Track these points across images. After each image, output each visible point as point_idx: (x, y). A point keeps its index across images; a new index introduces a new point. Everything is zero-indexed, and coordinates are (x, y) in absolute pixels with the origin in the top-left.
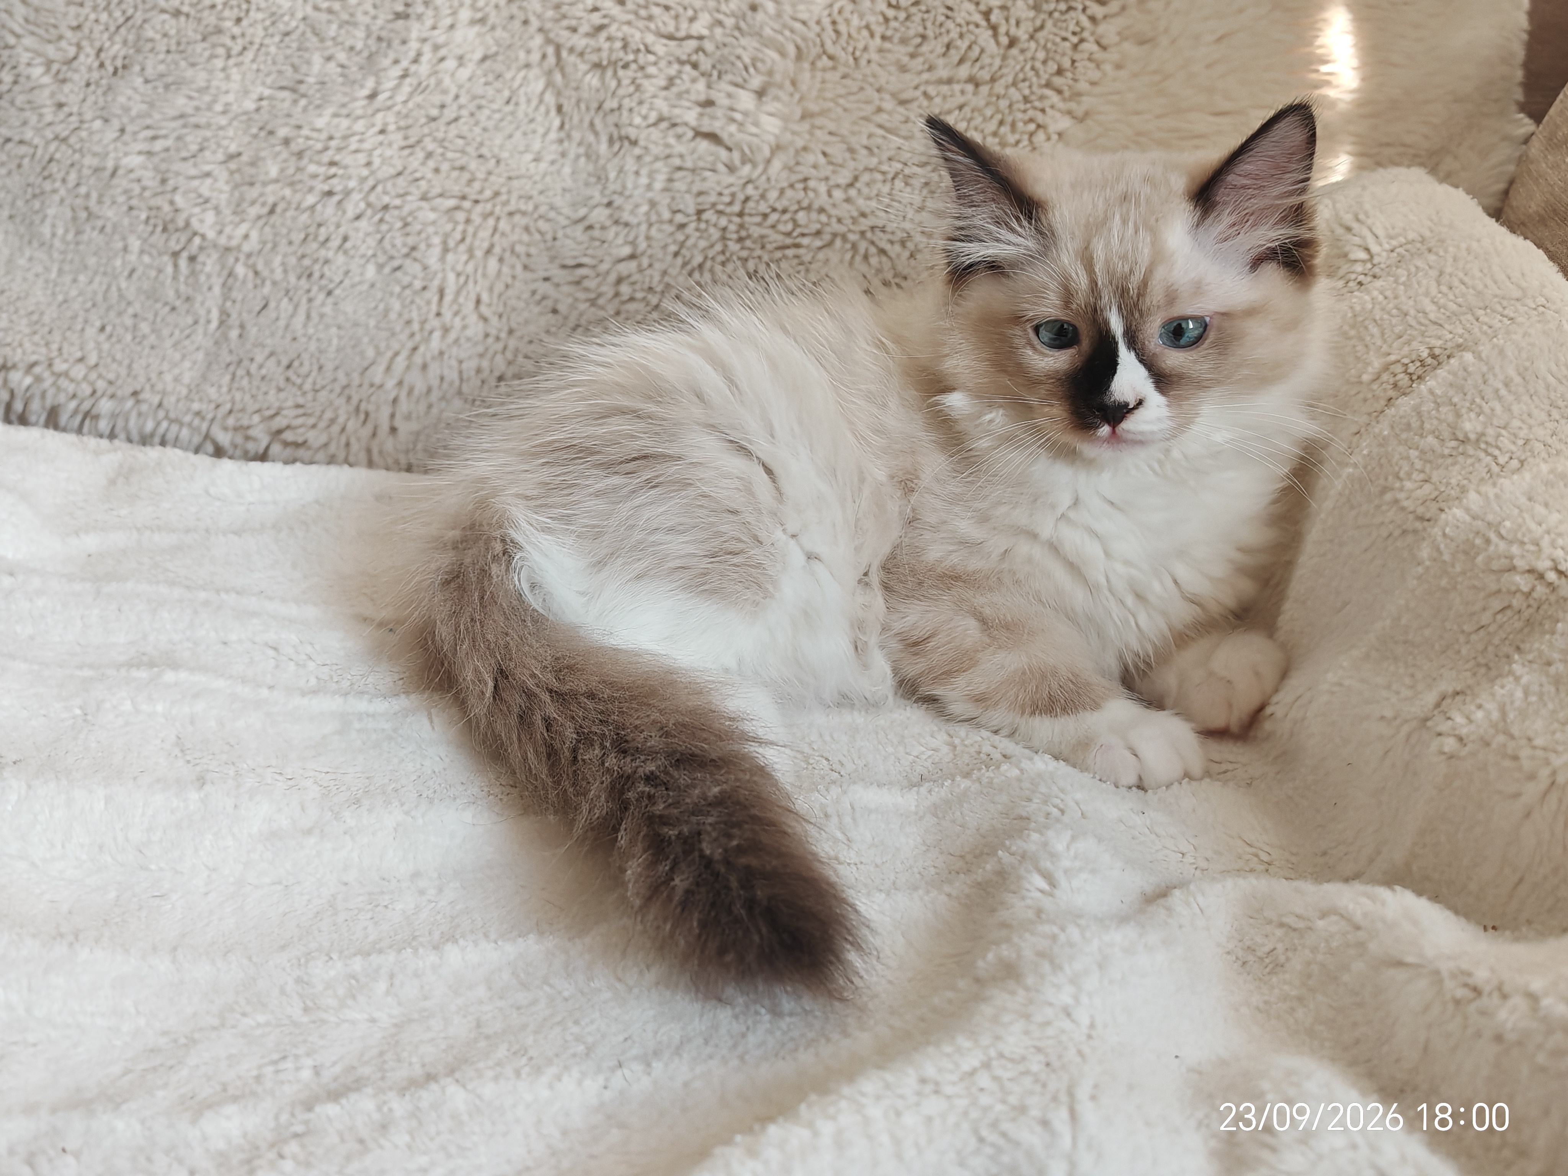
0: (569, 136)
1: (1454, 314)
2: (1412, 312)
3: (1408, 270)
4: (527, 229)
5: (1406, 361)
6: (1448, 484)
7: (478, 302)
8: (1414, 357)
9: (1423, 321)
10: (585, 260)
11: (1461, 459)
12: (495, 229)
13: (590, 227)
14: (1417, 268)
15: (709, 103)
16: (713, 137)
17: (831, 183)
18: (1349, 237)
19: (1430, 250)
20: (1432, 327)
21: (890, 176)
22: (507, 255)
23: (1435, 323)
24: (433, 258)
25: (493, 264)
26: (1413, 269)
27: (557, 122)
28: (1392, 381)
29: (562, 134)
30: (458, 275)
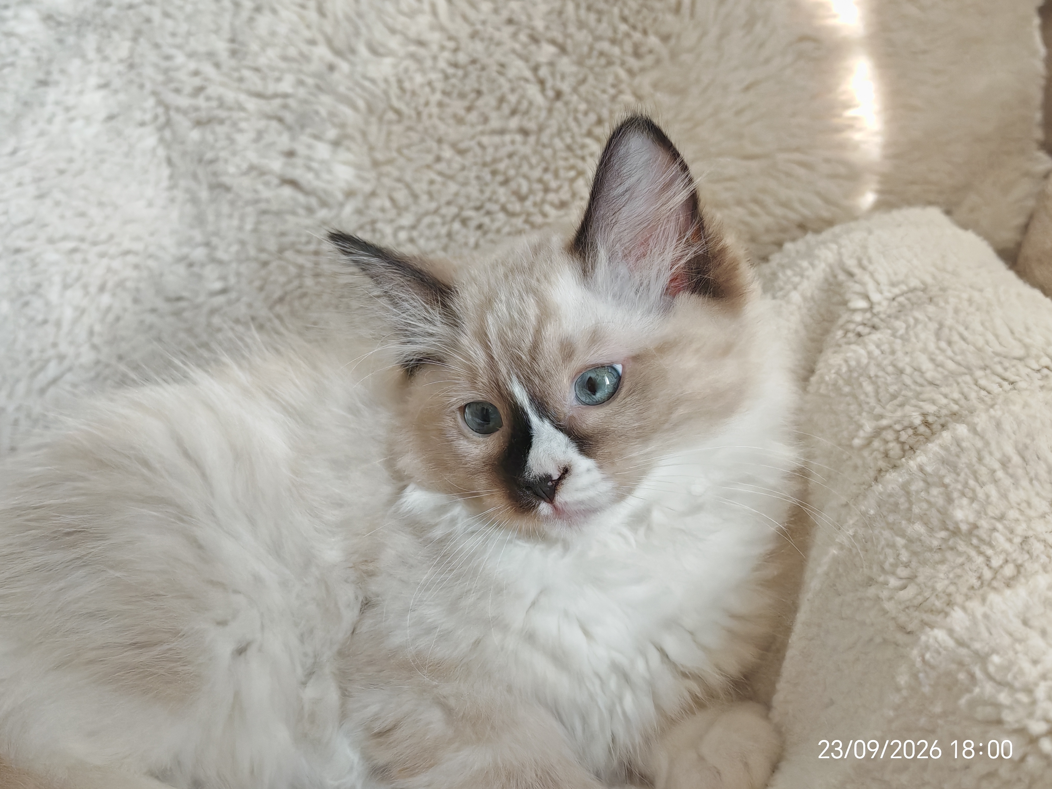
0: (176, 185)
1: (952, 374)
2: (908, 370)
3: (906, 322)
4: (137, 266)
5: (898, 427)
6: (934, 589)
7: (91, 332)
8: (906, 423)
9: (920, 380)
10: (185, 294)
11: (949, 555)
12: (109, 268)
13: (191, 265)
14: (917, 320)
15: (291, 154)
16: (293, 183)
17: (397, 225)
18: (850, 284)
19: (931, 300)
20: (929, 388)
22: (119, 290)
23: (931, 383)
24: (54, 294)
25: (106, 299)
26: (912, 321)
27: (166, 173)
28: (882, 449)
29: (172, 182)
30: (75, 309)
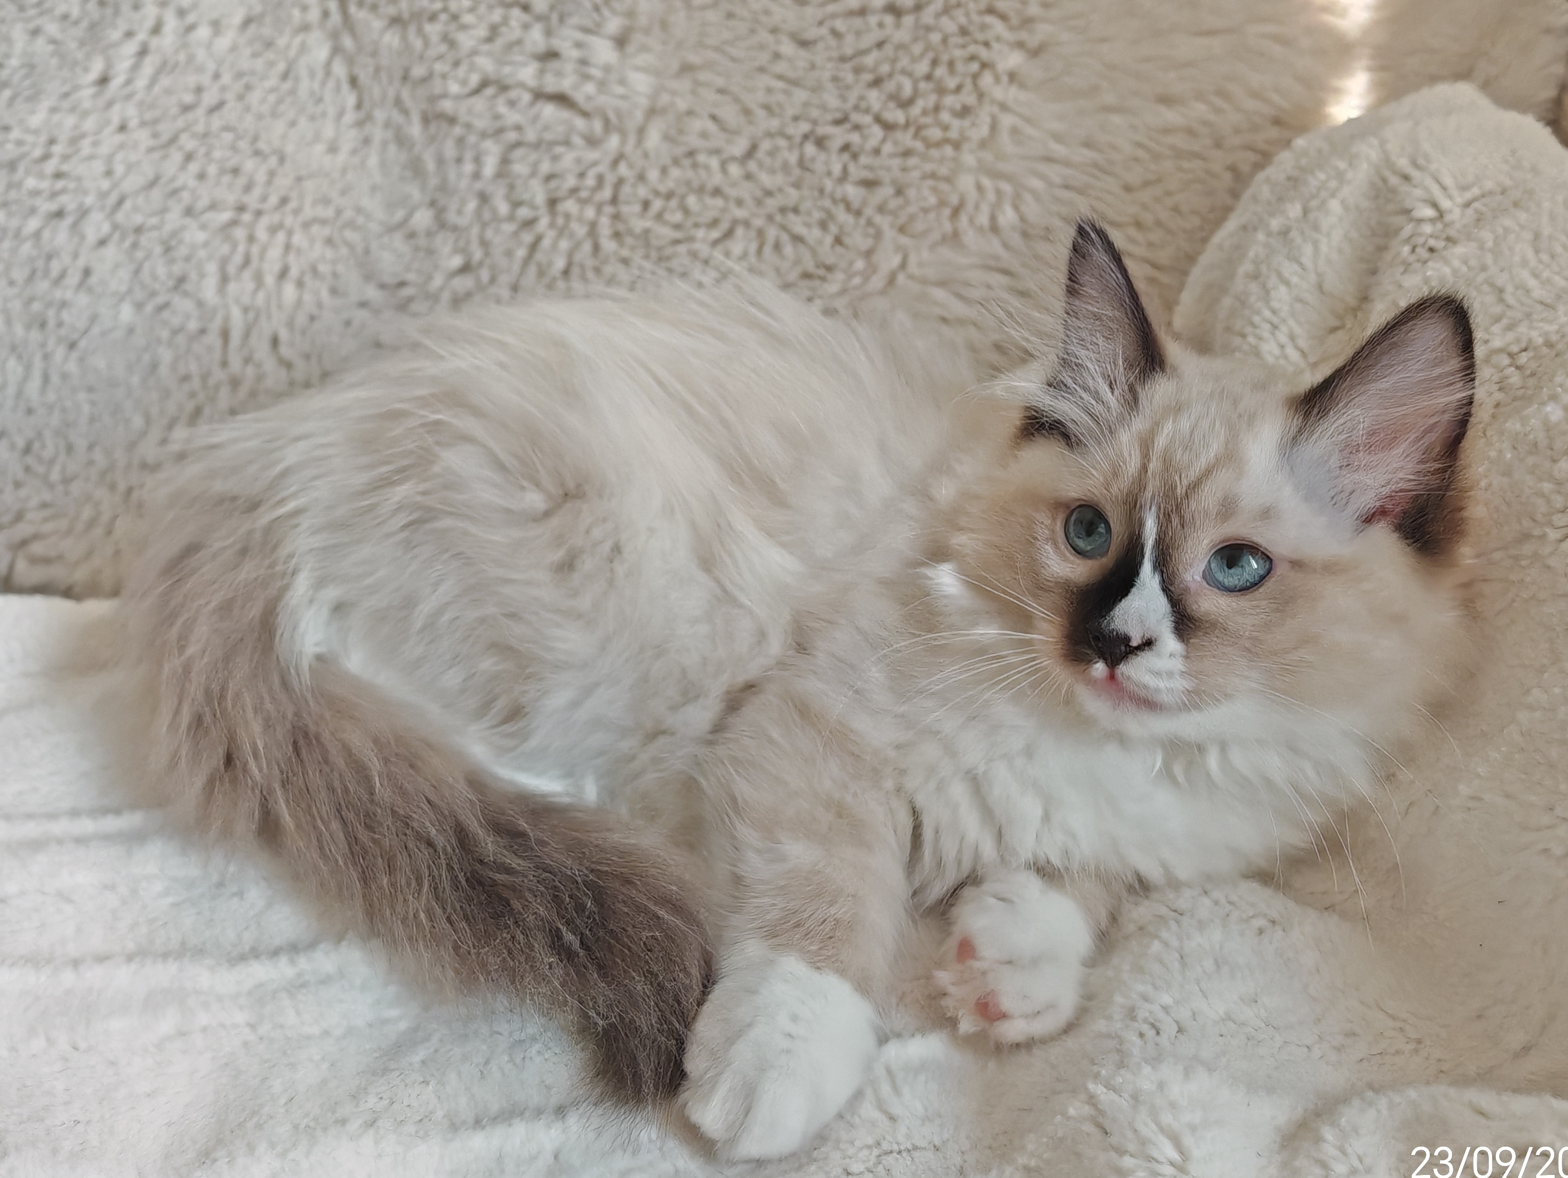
0: (369, 118)
2: (1510, 288)
3: (1492, 231)
4: (329, 242)
5: (1513, 349)
7: (275, 342)
8: (1523, 344)
9: (1527, 300)
10: (409, 277)
12: (288, 247)
14: (1505, 228)
15: (551, 55)
16: (562, 99)
17: (725, 156)
18: (1408, 189)
19: (1517, 205)
20: (1540, 308)
21: (798, 140)
22: (308, 279)
23: (1542, 303)
24: (209, 291)
25: (289, 291)
26: (1500, 230)
27: (351, 100)
29: (362, 115)
30: (246, 310)
